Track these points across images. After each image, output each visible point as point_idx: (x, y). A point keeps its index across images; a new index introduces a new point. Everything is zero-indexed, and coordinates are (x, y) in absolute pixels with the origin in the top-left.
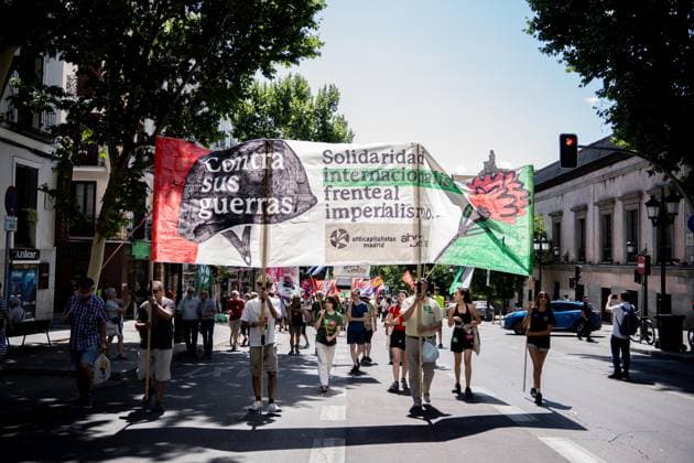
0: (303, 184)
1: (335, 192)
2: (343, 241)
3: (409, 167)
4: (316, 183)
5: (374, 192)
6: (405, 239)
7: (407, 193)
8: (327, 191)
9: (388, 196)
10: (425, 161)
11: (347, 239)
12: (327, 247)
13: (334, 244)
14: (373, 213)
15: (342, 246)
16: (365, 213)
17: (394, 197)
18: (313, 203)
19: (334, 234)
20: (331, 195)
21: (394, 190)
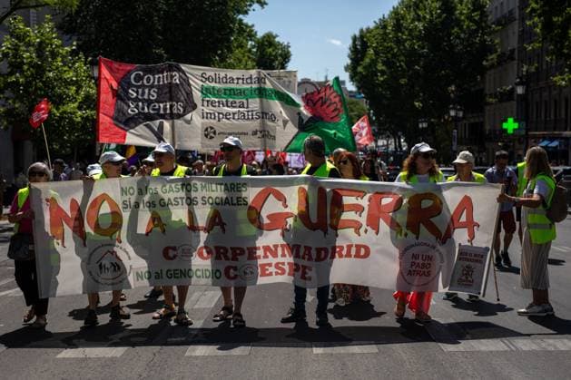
0: (189, 94)
1: (208, 101)
2: (212, 135)
3: (255, 86)
4: (197, 95)
5: (232, 103)
6: (255, 133)
7: (255, 104)
8: (203, 100)
9: (242, 106)
10: (267, 81)
11: (215, 133)
12: (202, 138)
13: (206, 136)
14: (231, 116)
15: (211, 138)
16: (226, 116)
17: (245, 106)
18: (194, 107)
19: (206, 130)
20: (205, 103)
21: (245, 101)
